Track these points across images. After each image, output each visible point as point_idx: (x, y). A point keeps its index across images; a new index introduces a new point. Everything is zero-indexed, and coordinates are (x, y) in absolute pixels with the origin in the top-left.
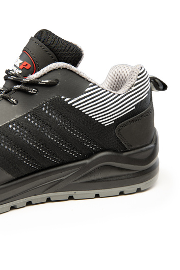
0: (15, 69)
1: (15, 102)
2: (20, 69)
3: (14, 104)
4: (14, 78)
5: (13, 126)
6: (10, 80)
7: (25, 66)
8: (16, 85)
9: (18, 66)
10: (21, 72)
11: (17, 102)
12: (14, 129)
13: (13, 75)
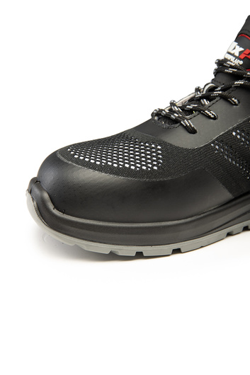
0: (232, 58)
1: (237, 102)
2: (240, 59)
3: (236, 105)
4: (233, 71)
5: (237, 134)
6: (227, 73)
7: (248, 55)
8: (237, 80)
9: (237, 54)
10: (241, 62)
11: (239, 103)
12: (239, 137)
13: (231, 67)
